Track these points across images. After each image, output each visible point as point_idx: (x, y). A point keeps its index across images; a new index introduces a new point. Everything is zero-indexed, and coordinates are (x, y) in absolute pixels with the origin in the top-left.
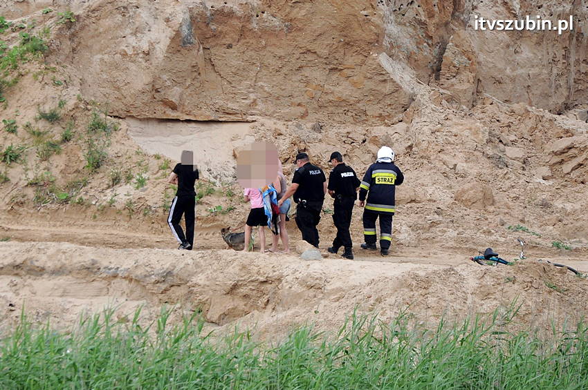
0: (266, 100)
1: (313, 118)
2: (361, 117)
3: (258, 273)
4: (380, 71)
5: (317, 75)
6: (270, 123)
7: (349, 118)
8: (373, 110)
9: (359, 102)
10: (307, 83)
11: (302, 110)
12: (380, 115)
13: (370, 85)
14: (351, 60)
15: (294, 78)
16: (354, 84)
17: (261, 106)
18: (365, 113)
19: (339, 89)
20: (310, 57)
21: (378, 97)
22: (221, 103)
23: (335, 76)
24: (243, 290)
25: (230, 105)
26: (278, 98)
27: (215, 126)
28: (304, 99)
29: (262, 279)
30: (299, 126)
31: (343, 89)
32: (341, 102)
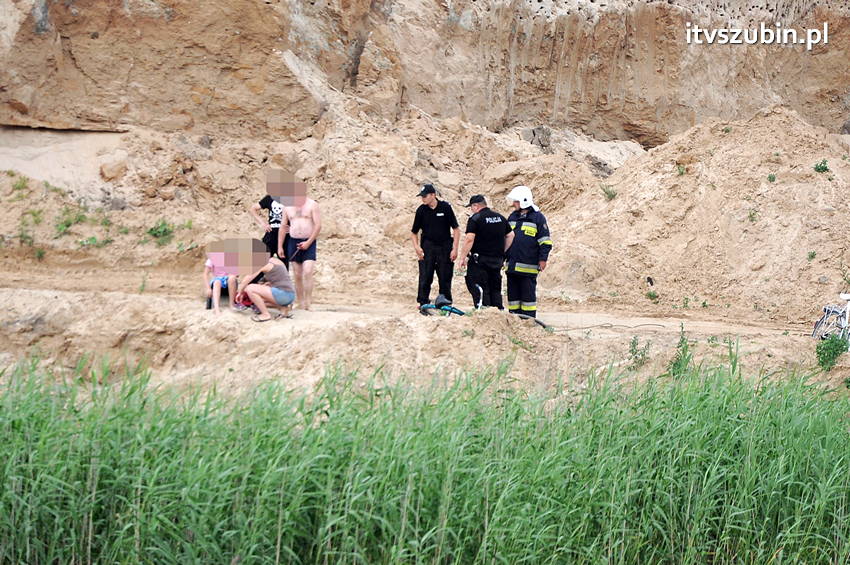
0: (140, 105)
1: (201, 127)
2: (260, 129)
3: (154, 321)
4: (285, 74)
5: (205, 75)
6: (146, 134)
7: (245, 130)
8: (276, 121)
9: (258, 110)
10: (194, 86)
11: (185, 119)
12: (285, 128)
13: (272, 89)
14: (248, 58)
15: (178, 79)
16: (252, 88)
17: (135, 113)
18: (266, 126)
19: (233, 93)
20: (197, 53)
21: (283, 106)
22: (84, 107)
23: (228, 78)
24: (135, 343)
25: (95, 110)
26: (156, 104)
27: (76, 136)
28: (189, 106)
29: (159, 329)
30: (182, 139)
31: (239, 95)
32: (236, 111)
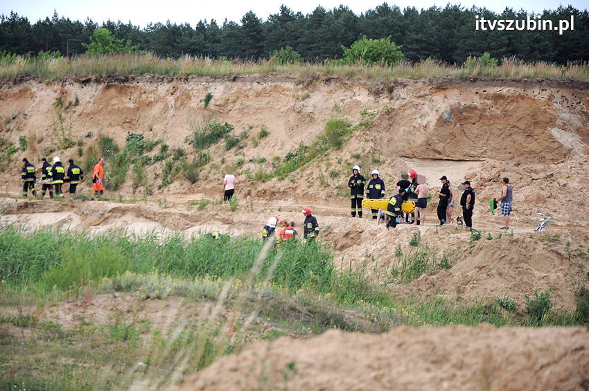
0: (492, 150)
1: (516, 160)
2: (542, 160)
4: (551, 137)
5: (520, 138)
6: (492, 162)
7: (536, 160)
8: (548, 156)
9: (541, 152)
10: (515, 142)
11: (512, 155)
12: (552, 159)
13: (546, 143)
14: (537, 131)
15: (507, 139)
16: (539, 143)
17: (489, 153)
18: (544, 157)
19: (530, 145)
20: (516, 129)
21: (551, 150)
22: (468, 151)
23: (529, 139)
25: (472, 153)
26: (498, 150)
27: (462, 163)
28: (512, 150)
30: (508, 164)
31: (533, 146)
32: (531, 152)
